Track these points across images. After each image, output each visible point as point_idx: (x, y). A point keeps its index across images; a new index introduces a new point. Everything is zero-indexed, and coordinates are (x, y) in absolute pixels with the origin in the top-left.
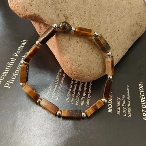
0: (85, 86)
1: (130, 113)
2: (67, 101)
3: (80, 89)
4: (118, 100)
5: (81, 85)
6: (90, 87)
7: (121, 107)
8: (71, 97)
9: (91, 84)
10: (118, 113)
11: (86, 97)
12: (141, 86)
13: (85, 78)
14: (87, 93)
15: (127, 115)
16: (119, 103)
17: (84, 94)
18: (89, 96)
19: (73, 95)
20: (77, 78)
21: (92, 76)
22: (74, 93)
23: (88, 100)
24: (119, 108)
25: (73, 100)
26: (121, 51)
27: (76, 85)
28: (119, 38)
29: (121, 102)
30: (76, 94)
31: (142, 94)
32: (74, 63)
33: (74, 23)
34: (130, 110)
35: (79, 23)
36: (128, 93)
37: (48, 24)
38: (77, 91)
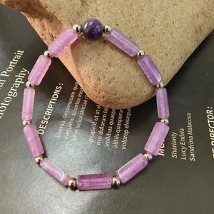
0: (120, 116)
1: (193, 155)
2: (91, 141)
3: (112, 122)
4: (174, 135)
5: (113, 117)
6: (128, 118)
7: (179, 147)
8: (97, 135)
9: (129, 114)
10: (174, 155)
11: (122, 134)
12: (209, 112)
13: (121, 101)
14: (123, 128)
15: (188, 158)
16: (175, 141)
17: (118, 130)
18: (126, 132)
19: (101, 132)
20: (108, 102)
21: (133, 98)
22: (102, 128)
23: (125, 138)
24: (175, 148)
25: (100, 138)
26: (178, 56)
27: (104, 116)
28: (174, 35)
29: (178, 139)
30: (106, 131)
31: (212, 125)
32: (101, 76)
33: (97, 10)
34: (192, 150)
35: (106, 10)
36: (190, 124)
37: (52, 12)
38: (107, 125)
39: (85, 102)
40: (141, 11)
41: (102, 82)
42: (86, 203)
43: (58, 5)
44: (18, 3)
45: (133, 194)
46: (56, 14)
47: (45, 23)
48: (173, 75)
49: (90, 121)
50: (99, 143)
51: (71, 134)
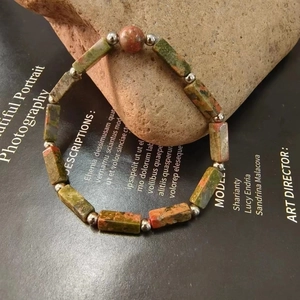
0: (169, 156)
1: (260, 208)
2: (130, 186)
3: (157, 164)
4: (237, 183)
5: (159, 156)
6: (179, 158)
7: (243, 197)
8: (138, 178)
9: (180, 154)
10: (236, 206)
11: (170, 179)
12: (284, 155)
13: (171, 135)
14: (171, 171)
15: (254, 212)
16: (238, 190)
17: (166, 173)
18: (176, 177)
19: (143, 175)
20: (154, 136)
22: (145, 170)
23: (174, 183)
24: (237, 199)
25: (142, 183)
26: (246, 81)
27: (148, 155)
28: (242, 54)
29: (243, 187)
30: (149, 174)
31: (286, 170)
33: (144, 18)
34: (260, 202)
35: (155, 19)
36: (258, 169)
37: (87, 19)
38: (151, 166)
39: (124, 136)
40: (199, 22)
41: (147, 110)
42: (122, 262)
43: (94, 11)
44: (44, 6)
45: (182, 254)
46: (92, 23)
47: (76, 33)
48: (238, 105)
49: (129, 160)
50: (140, 189)
51: (105, 177)
